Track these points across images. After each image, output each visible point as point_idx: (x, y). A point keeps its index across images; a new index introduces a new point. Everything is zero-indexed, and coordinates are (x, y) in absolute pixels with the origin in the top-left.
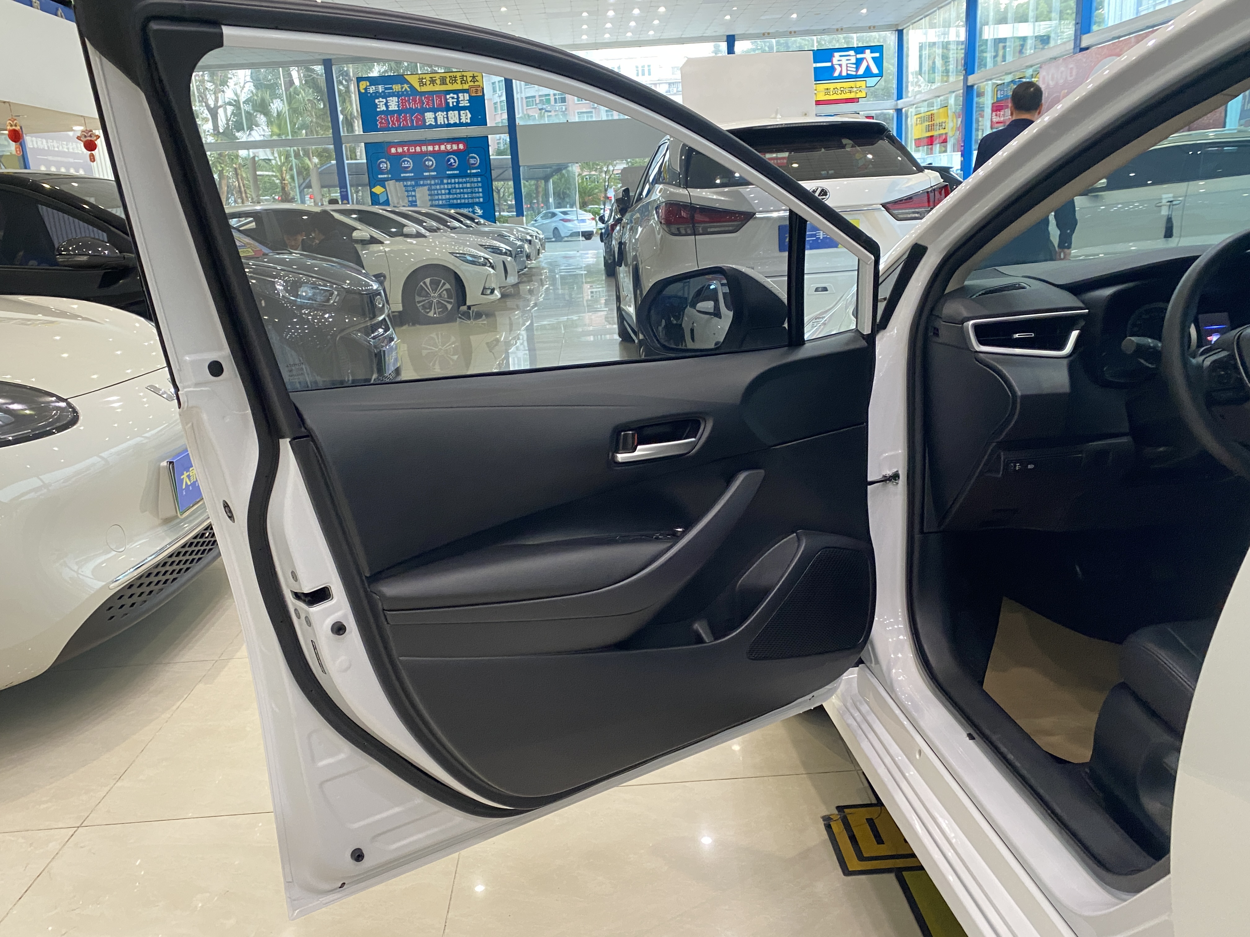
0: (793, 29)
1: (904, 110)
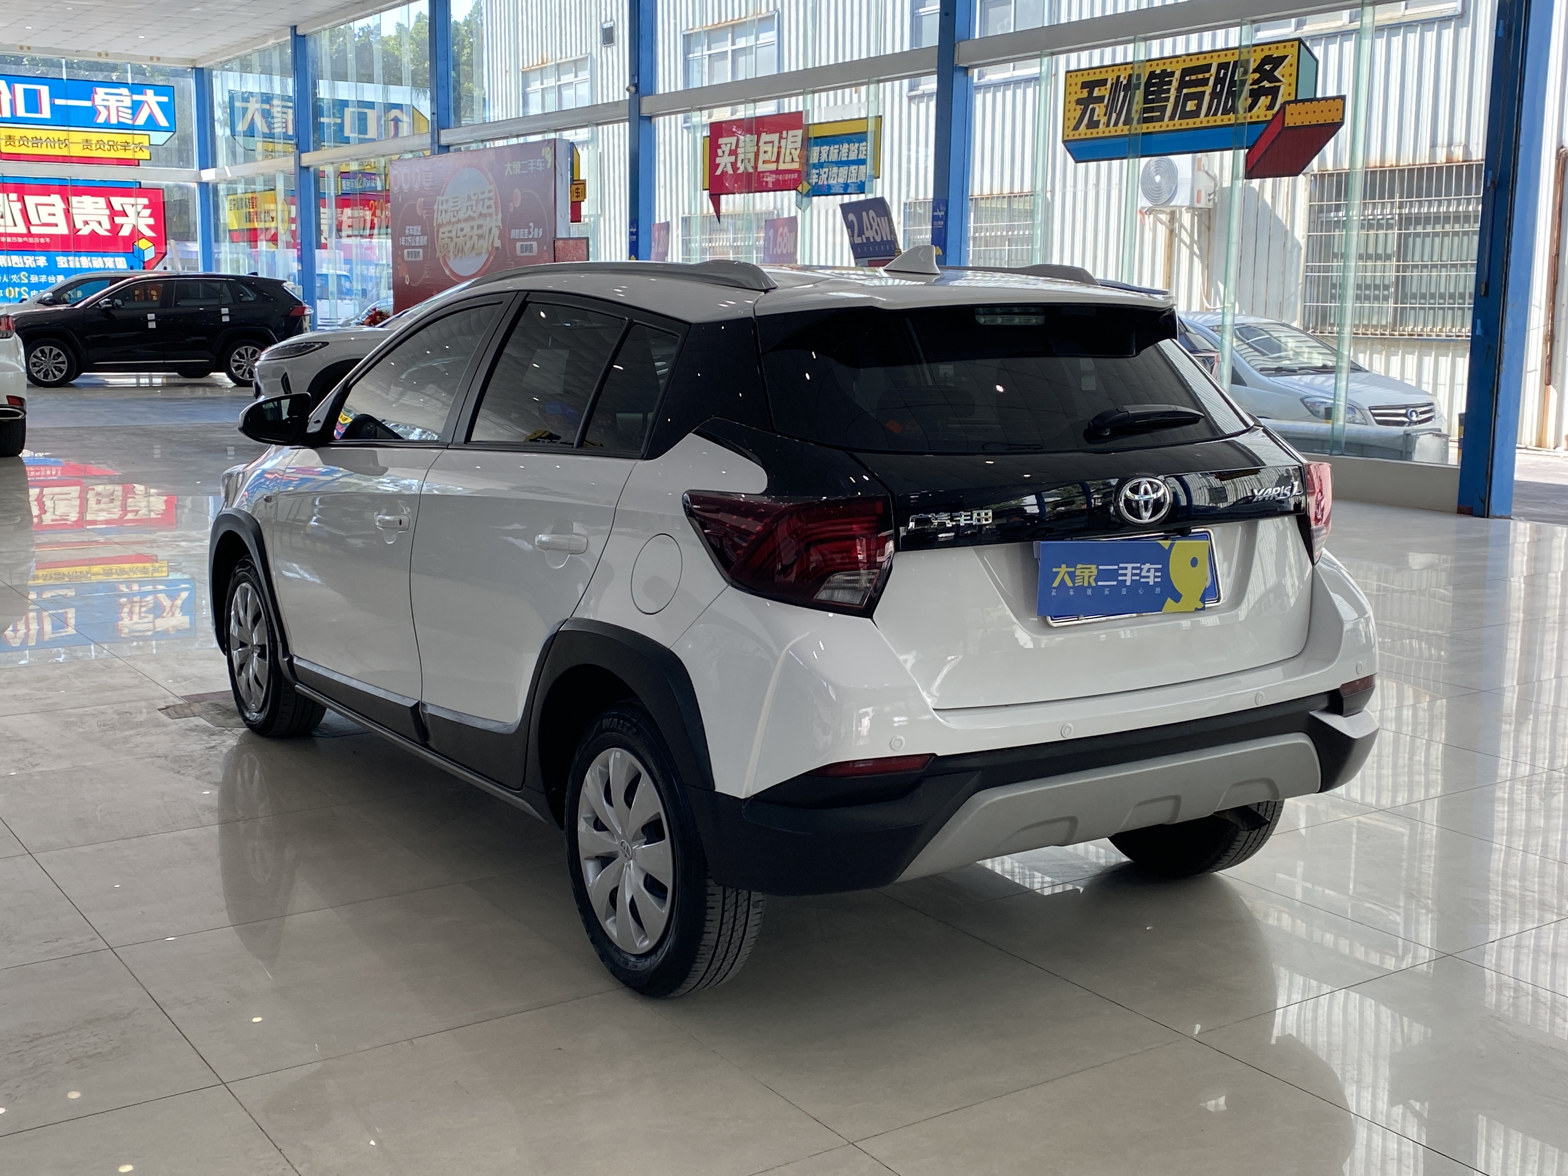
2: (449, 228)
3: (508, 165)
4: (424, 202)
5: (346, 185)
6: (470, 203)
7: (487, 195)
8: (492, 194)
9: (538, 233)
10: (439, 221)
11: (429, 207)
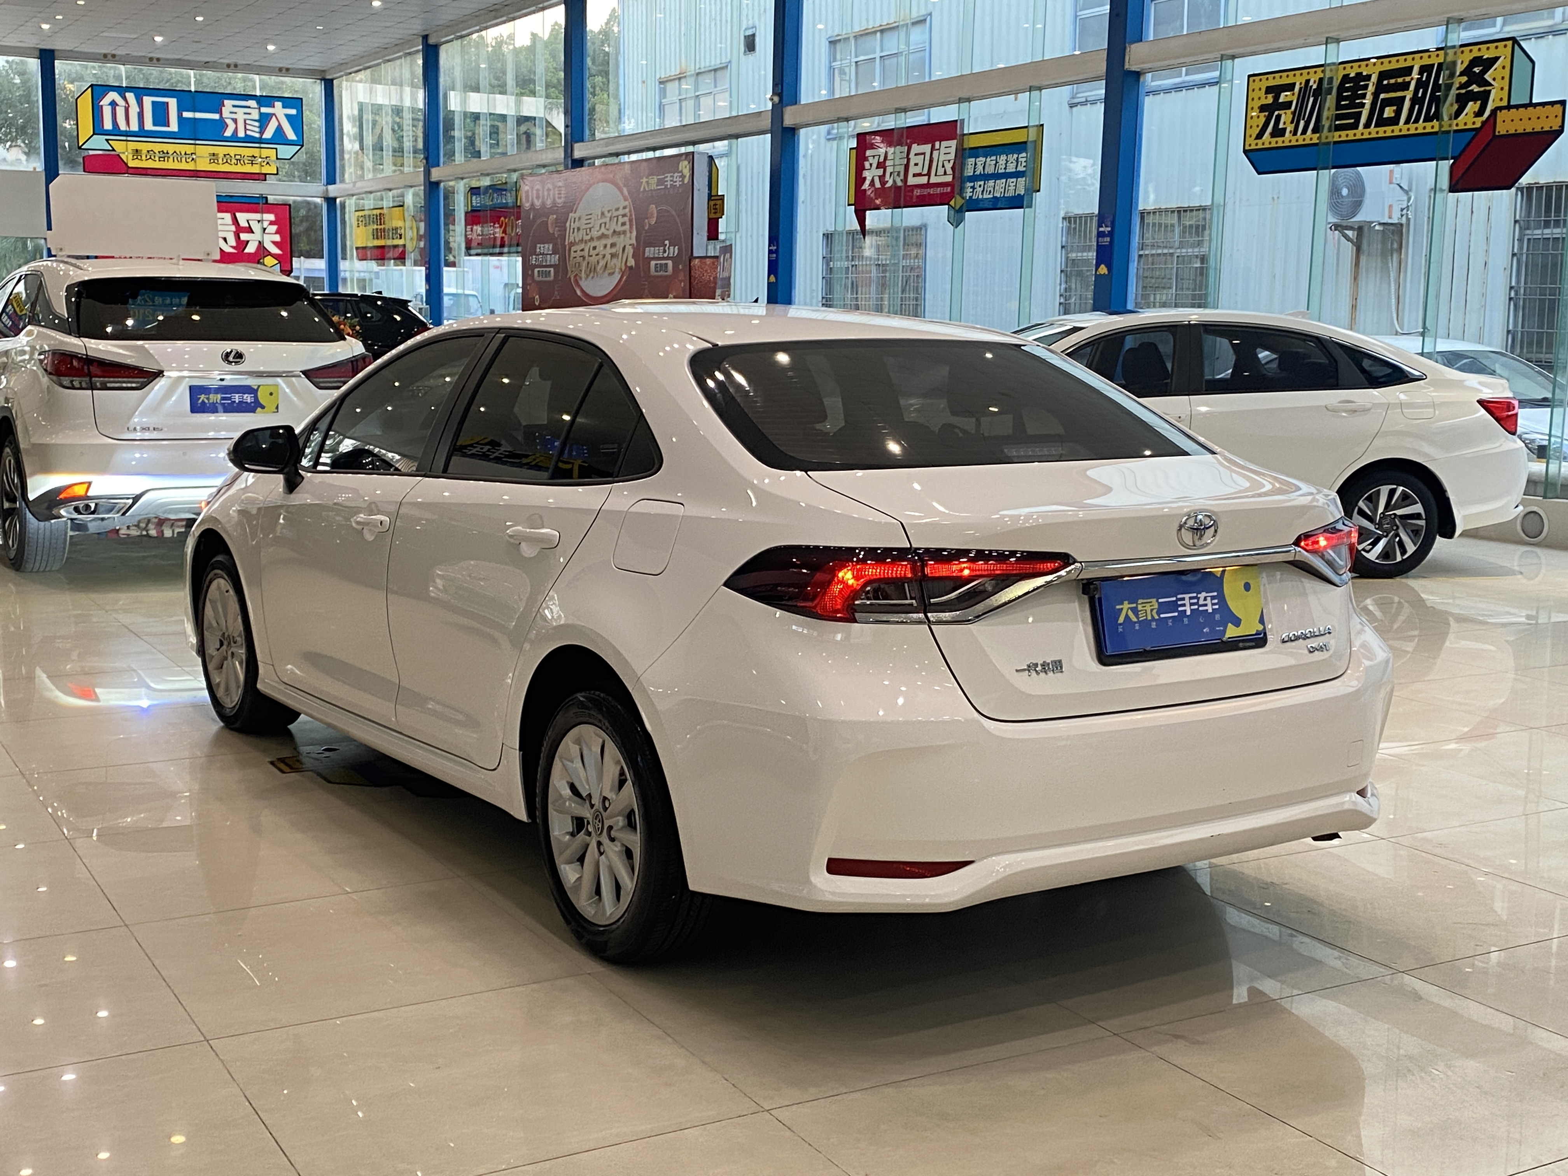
0: (155, 55)
1: (338, 201)
2: (582, 246)
3: (644, 180)
4: (556, 219)
5: (476, 201)
6: (604, 220)
7: (621, 212)
8: (627, 210)
9: (674, 251)
10: (572, 239)
11: (561, 223)
